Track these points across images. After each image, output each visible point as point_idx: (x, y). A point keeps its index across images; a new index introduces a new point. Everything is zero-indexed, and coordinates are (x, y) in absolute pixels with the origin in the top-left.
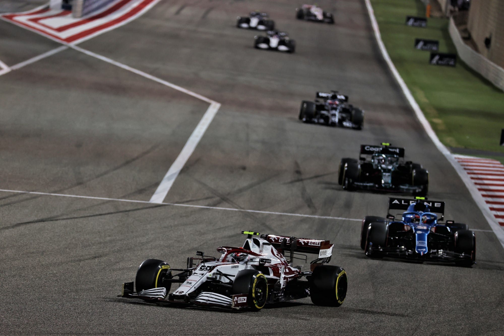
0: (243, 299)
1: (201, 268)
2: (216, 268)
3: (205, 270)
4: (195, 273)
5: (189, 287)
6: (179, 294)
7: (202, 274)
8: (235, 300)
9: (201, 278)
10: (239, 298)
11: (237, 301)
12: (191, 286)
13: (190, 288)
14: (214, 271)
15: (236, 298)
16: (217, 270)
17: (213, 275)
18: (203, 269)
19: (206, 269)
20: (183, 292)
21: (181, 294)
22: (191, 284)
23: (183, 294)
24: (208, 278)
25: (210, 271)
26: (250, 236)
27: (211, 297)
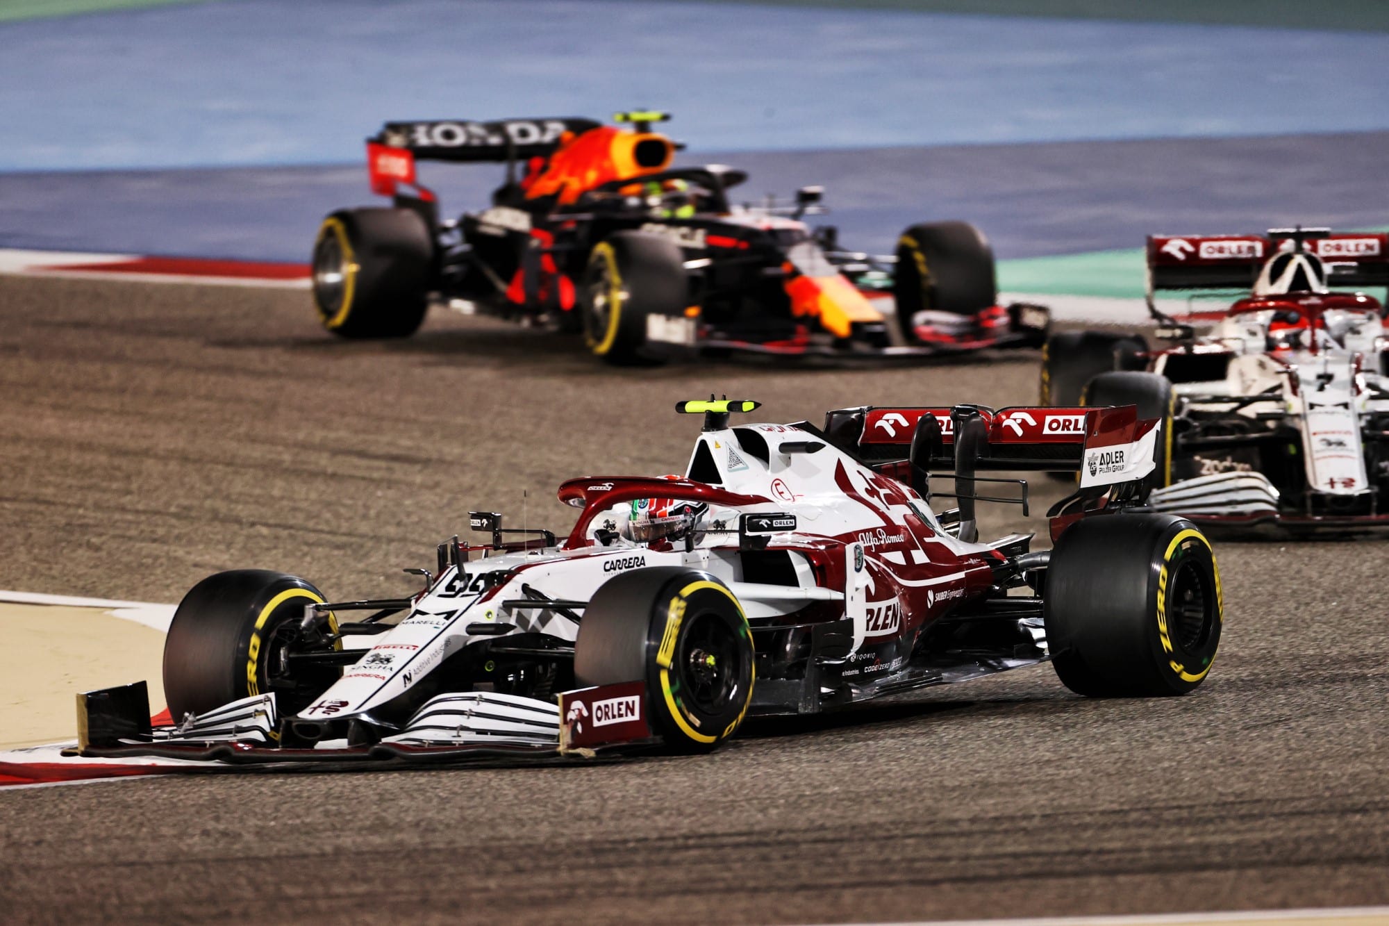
0: (623, 707)
1: (450, 587)
2: (519, 580)
3: (467, 592)
4: (418, 612)
5: (377, 676)
6: (326, 716)
7: (449, 615)
8: (572, 715)
9: (438, 631)
10: (595, 705)
11: (587, 721)
12: (388, 675)
13: (383, 682)
14: (511, 591)
15: (578, 705)
16: (525, 588)
17: (503, 613)
18: (457, 589)
19: (474, 588)
20: (344, 704)
21: (334, 715)
22: (389, 665)
23: (343, 712)
24: (473, 629)
25: (484, 595)
26: (715, 422)
27: (479, 715)
